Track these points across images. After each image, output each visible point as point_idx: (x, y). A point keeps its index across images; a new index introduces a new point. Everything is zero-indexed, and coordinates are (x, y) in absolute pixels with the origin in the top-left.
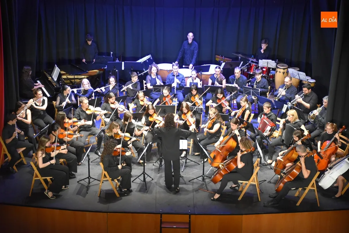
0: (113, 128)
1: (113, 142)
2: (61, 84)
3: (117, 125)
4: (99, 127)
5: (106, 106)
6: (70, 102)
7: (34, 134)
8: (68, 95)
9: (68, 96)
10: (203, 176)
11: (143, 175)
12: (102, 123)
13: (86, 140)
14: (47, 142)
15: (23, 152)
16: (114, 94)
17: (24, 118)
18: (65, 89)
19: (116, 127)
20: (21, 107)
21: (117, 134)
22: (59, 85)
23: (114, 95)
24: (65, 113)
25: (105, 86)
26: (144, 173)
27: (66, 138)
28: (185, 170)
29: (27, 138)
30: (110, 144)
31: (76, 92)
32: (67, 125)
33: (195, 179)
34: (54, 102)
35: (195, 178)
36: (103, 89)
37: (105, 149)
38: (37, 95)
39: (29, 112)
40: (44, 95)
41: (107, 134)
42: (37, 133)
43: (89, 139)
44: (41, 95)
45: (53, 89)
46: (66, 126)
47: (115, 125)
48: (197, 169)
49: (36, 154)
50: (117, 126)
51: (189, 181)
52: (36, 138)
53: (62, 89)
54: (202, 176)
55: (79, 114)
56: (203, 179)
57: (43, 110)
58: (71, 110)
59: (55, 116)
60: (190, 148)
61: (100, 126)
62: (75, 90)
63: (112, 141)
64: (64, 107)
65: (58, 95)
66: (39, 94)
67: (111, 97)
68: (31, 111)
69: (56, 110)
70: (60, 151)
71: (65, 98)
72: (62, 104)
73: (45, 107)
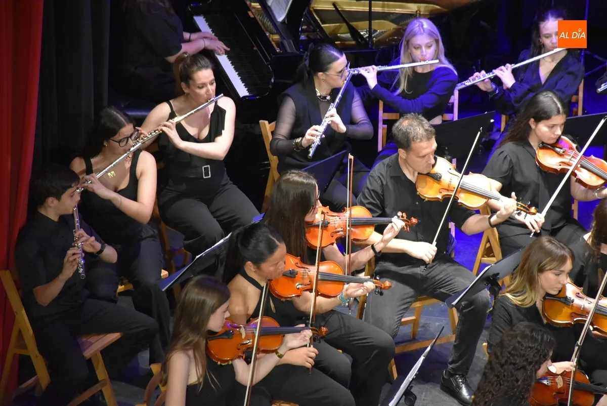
0: (541, 270)
1: (534, 340)
2: (303, 37)
3: (560, 252)
4: (473, 262)
5: (514, 160)
6: (343, 128)
7: (164, 273)
8: (334, 92)
9: (333, 100)
12: (488, 241)
13: (403, 320)
14: (213, 310)
15: (106, 352)
16: (561, 100)
17: (122, 192)
18: (320, 65)
19: (555, 264)
20: (117, 138)
21: (561, 298)
22: (297, 43)
23: (559, 105)
24: (314, 182)
25: (516, 63)
27: (307, 300)
29: (130, 287)
30: (515, 348)
31: (372, 82)
32: (316, 237)
34: (266, 126)
36: (506, 74)
37: (492, 368)
38: (188, 86)
39: (148, 165)
40: (223, 86)
41: (509, 295)
42: (178, 269)
43: (418, 317)
44: (209, 87)
45: (267, 60)
46: (317, 240)
47: (549, 253)
49: (165, 368)
50: (563, 260)
52: (170, 291)
53: (307, 63)
55: (380, 192)
57: (211, 161)
58: (342, 167)
59: (268, 192)
61: (476, 254)
62: (370, 74)
63: (527, 332)
64: (312, 151)
65: (288, 91)
66: (199, 82)
67: (542, 116)
68: (158, 161)
69: (274, 160)
70: (280, 356)
71: (322, 106)
72: (303, 135)
73: (220, 147)
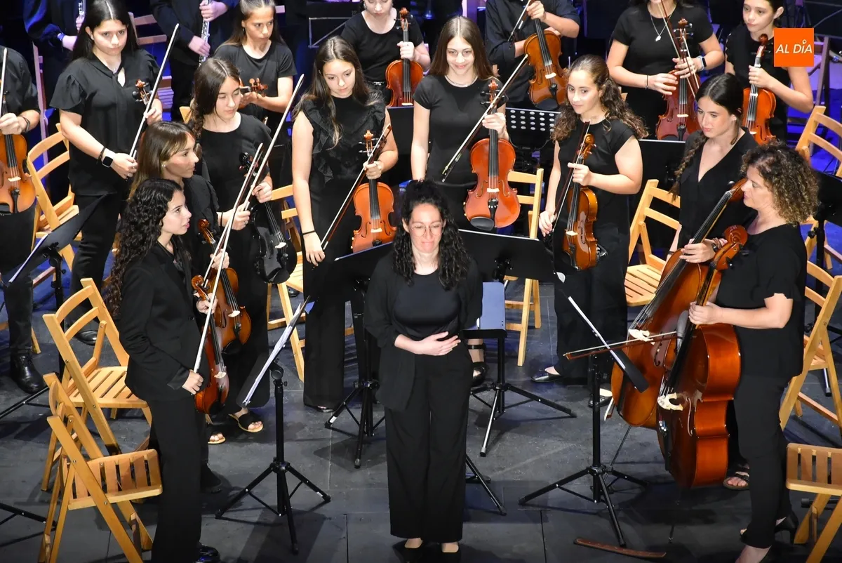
10: (592, 472)
11: (273, 476)
26: (279, 466)
28: (499, 444)
33: (553, 487)
35: (551, 483)
48: (566, 440)
51: (523, 503)
54: (589, 471)
56: (597, 488)
60: (519, 333)
